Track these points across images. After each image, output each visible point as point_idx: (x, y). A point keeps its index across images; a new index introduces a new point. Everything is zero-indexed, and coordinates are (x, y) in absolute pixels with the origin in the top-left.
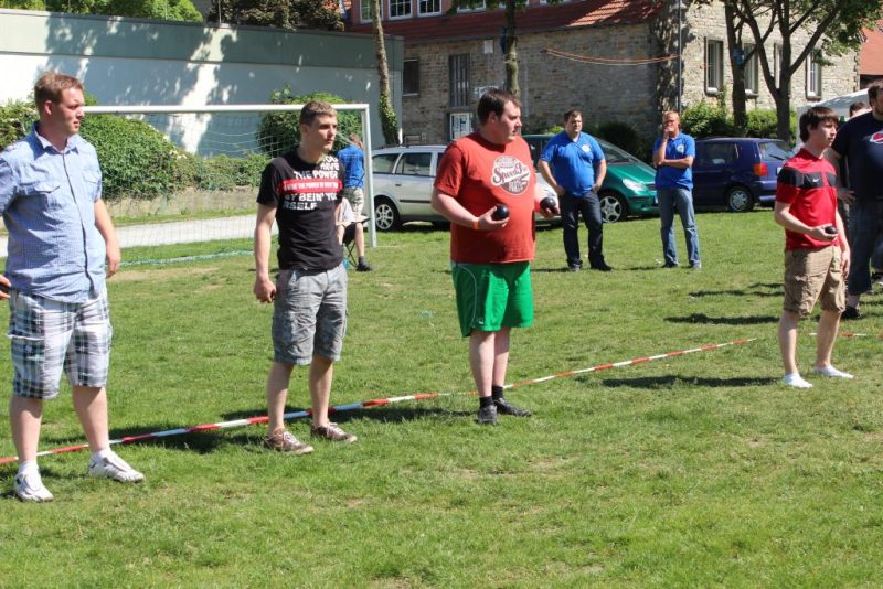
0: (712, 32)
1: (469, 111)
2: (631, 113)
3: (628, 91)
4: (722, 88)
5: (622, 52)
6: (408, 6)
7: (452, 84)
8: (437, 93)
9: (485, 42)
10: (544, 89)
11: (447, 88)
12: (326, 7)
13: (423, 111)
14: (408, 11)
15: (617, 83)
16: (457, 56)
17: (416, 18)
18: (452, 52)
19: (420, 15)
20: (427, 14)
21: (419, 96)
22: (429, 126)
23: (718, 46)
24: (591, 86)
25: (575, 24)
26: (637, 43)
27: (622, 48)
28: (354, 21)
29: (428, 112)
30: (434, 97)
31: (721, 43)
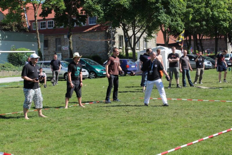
0: (120, 33)
1: (61, 52)
2: (101, 53)
3: (100, 48)
4: (123, 47)
5: (99, 38)
6: (45, 26)
8: (53, 48)
9: (65, 35)
10: (79, 47)
11: (55, 46)
12: (24, 26)
13: (49, 52)
14: (45, 27)
15: (97, 46)
16: (57, 39)
17: (47, 29)
18: (56, 38)
19: (48, 28)
20: (50, 28)
21: (48, 49)
22: (51, 56)
23: (122, 37)
24: (91, 46)
25: (85, 31)
26: (102, 36)
27: (98, 37)
28: (31, 29)
29: (50, 53)
30: (52, 48)
31: (123, 36)
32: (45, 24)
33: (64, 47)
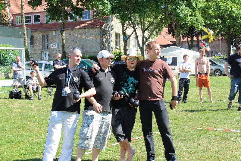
0: (117, 31)
1: (48, 51)
2: (95, 53)
3: (94, 47)
4: (120, 47)
5: (93, 36)
6: (30, 20)
7: (43, 43)
9: (53, 32)
10: (70, 45)
11: (42, 44)
12: (6, 20)
13: (34, 51)
14: (30, 22)
15: (91, 44)
16: (45, 35)
17: (32, 24)
18: (43, 34)
19: (34, 23)
20: (36, 23)
21: (33, 47)
22: (36, 55)
23: (119, 35)
24: (84, 45)
25: (77, 28)
26: (97, 33)
27: (92, 35)
28: (14, 24)
29: (36, 51)
30: (38, 46)
32: (30, 18)
33: (52, 45)
